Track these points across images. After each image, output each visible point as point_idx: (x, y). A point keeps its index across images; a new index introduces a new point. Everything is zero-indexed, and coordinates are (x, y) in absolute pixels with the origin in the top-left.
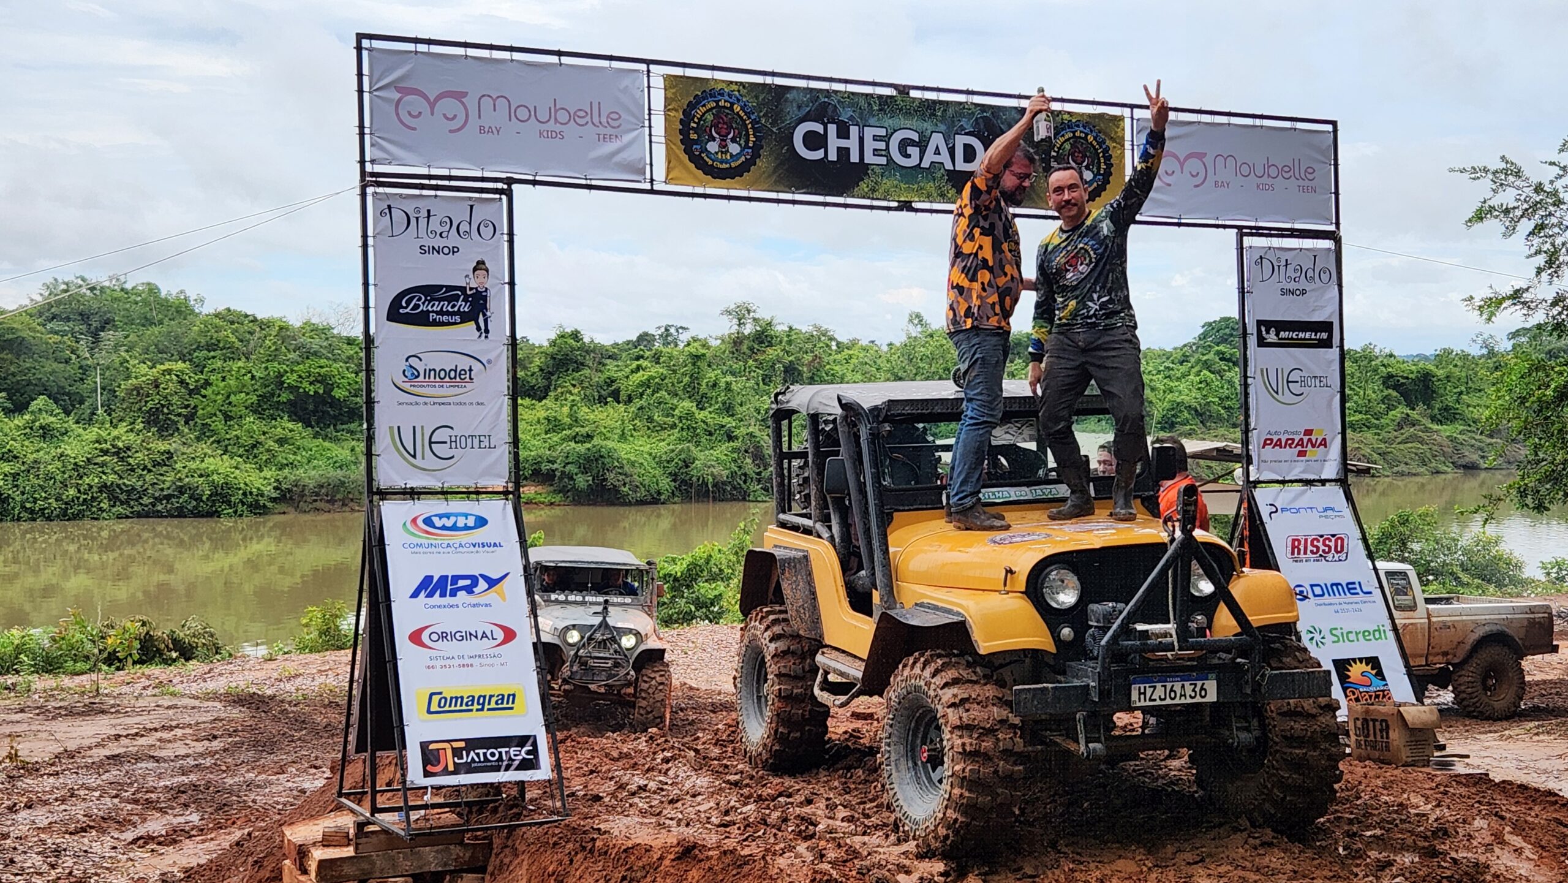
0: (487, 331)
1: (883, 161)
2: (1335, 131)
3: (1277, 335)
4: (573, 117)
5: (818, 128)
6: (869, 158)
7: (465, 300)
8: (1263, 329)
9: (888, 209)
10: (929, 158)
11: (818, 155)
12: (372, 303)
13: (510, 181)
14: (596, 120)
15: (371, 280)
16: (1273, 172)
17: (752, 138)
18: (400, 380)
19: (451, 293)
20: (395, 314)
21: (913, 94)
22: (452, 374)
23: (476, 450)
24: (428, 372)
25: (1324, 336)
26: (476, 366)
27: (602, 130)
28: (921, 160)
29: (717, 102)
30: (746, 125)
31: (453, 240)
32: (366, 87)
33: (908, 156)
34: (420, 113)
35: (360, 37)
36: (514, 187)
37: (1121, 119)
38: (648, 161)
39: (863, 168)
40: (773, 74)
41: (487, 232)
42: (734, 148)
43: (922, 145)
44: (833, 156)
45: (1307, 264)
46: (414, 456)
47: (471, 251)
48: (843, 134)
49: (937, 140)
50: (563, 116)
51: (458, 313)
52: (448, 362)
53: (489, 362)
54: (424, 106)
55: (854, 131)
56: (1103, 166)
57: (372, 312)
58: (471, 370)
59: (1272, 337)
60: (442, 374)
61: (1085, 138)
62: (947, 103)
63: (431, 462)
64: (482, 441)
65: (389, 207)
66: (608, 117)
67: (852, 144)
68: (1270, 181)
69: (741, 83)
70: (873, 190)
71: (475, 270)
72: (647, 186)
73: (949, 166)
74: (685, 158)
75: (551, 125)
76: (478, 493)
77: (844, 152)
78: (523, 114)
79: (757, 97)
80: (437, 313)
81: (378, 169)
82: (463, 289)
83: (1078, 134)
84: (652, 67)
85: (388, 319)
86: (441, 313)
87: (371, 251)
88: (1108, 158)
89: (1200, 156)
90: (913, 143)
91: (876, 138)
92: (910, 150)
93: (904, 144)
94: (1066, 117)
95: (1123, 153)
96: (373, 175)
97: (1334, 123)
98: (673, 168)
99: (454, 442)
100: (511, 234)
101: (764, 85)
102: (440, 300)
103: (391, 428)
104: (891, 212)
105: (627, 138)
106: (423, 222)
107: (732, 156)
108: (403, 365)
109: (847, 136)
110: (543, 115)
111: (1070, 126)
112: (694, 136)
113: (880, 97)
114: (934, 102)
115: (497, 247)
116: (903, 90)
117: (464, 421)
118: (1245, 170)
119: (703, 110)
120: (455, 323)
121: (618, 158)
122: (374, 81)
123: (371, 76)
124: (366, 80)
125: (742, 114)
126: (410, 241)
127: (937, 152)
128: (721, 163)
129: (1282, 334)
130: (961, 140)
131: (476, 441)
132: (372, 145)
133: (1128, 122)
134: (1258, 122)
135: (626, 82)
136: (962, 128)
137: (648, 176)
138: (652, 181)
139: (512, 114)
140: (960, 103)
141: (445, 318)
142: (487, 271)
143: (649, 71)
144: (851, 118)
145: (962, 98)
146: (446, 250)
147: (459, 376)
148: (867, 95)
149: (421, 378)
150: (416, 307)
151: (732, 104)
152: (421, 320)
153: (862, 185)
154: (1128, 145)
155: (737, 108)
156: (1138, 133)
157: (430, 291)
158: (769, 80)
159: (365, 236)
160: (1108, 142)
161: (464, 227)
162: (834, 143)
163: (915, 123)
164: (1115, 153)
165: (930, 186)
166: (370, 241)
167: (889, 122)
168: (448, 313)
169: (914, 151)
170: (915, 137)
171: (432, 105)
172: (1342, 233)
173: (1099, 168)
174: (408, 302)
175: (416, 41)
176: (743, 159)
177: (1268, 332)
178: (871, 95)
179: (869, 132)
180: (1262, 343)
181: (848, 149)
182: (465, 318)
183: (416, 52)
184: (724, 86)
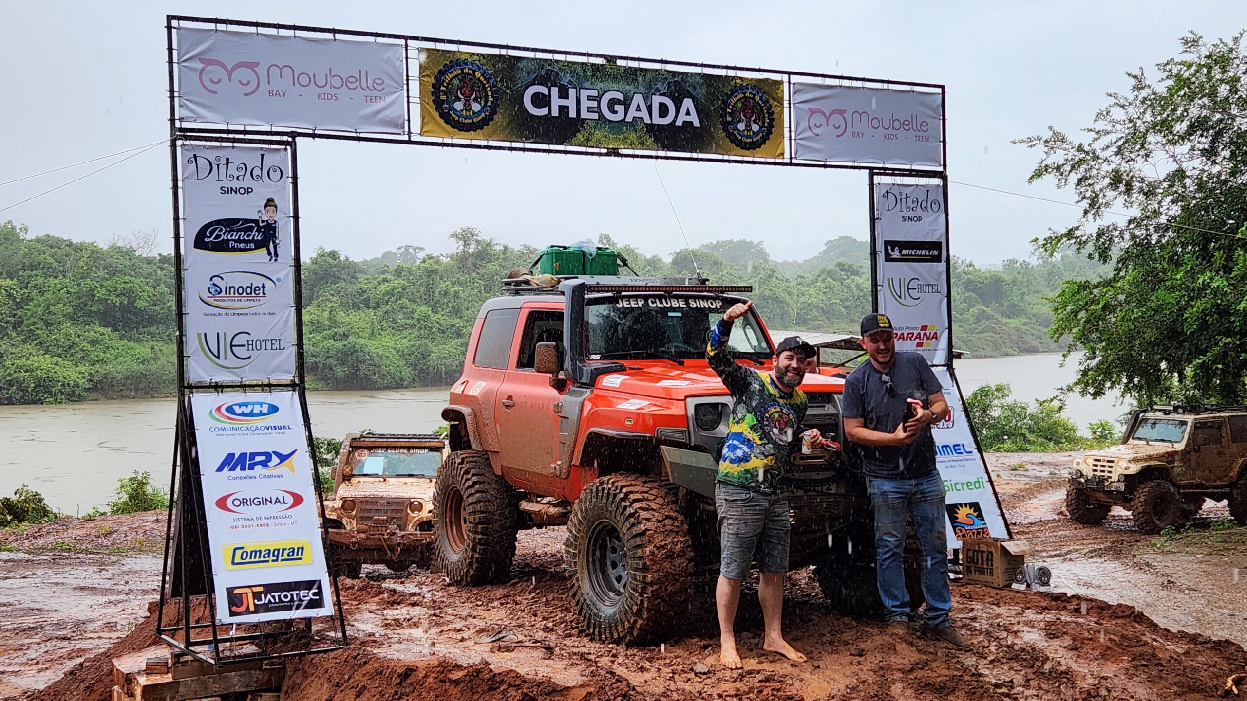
0: (276, 255)
1: (595, 116)
2: (943, 93)
3: (900, 252)
4: (345, 82)
5: (544, 90)
6: (584, 114)
7: (258, 231)
8: (889, 248)
9: (600, 154)
10: (632, 113)
11: (544, 111)
12: (182, 235)
13: (294, 135)
14: (364, 85)
15: (181, 216)
16: (897, 125)
17: (490, 99)
18: (205, 295)
19: (246, 225)
20: (200, 242)
21: (620, 63)
22: (249, 290)
23: (269, 351)
24: (228, 289)
25: (936, 253)
26: (268, 284)
27: (368, 93)
28: (626, 115)
29: (462, 70)
30: (485, 88)
31: (247, 182)
32: (175, 59)
33: (616, 112)
34: (220, 80)
35: (170, 18)
36: (298, 139)
37: (781, 83)
38: (406, 118)
39: (579, 122)
40: (507, 47)
41: (275, 176)
42: (476, 107)
43: (627, 104)
44: (555, 113)
45: (922, 197)
46: (218, 357)
47: (263, 190)
48: (564, 95)
49: (638, 99)
50: (337, 82)
51: (252, 241)
52: (245, 281)
53: (278, 280)
54: (224, 75)
55: (572, 92)
56: (767, 120)
57: (182, 241)
58: (263, 287)
59: (896, 254)
60: (241, 291)
61: (753, 99)
62: (646, 70)
63: (231, 361)
64: (274, 344)
65: (195, 156)
66: (374, 82)
67: (571, 103)
68: (894, 132)
69: (482, 54)
70: (588, 140)
71: (266, 206)
72: (406, 138)
73: (648, 121)
74: (436, 115)
75: (327, 89)
76: (270, 386)
77: (564, 109)
78: (304, 80)
79: (494, 66)
80: (235, 241)
81: (185, 125)
82: (256, 222)
83: (747, 95)
84: (409, 42)
85: (195, 247)
86: (239, 241)
87: (180, 191)
88: (771, 114)
89: (841, 112)
90: (619, 102)
91: (590, 98)
92: (617, 107)
93: (612, 103)
94: (738, 81)
95: (782, 112)
96: (181, 130)
97: (942, 87)
98: (427, 123)
99: (251, 345)
100: (295, 177)
101: (500, 56)
102: (238, 231)
103: (199, 335)
104: (603, 158)
105: (389, 99)
106: (223, 168)
107: (474, 113)
108: (209, 284)
109: (567, 97)
110: (321, 81)
111: (742, 88)
112: (444, 98)
113: (593, 65)
114: (636, 69)
115: (284, 187)
116: (611, 59)
117: (260, 328)
118: (875, 123)
119: (451, 76)
120: (250, 249)
121: (381, 116)
122: (182, 53)
123: (179, 50)
124: (175, 53)
125: (482, 79)
126: (212, 184)
127: (638, 109)
128: (466, 118)
129: (904, 252)
130: (657, 100)
131: (269, 344)
132: (180, 106)
133: (786, 85)
134: (885, 86)
135: (389, 54)
136: (657, 90)
137: (406, 129)
138: (409, 133)
139: (296, 80)
140: (657, 70)
141: (242, 246)
142: (276, 207)
143: (407, 46)
144: (570, 82)
145: (657, 66)
146: (242, 191)
147: (253, 292)
148: (582, 64)
149: (223, 294)
150: (218, 236)
151: (474, 71)
152: (222, 247)
153: (579, 136)
154: (786, 103)
155: (478, 75)
156: (794, 94)
157: (229, 224)
158: (504, 52)
159: (175, 180)
160: (771, 101)
161: (257, 172)
162: (556, 102)
163: (620, 86)
164: (776, 110)
165: (633, 136)
166: (180, 184)
167: (600, 85)
168: (244, 241)
169: (620, 108)
170: (621, 97)
171: (230, 73)
172: (948, 173)
173: (764, 122)
174: (212, 233)
175: (217, 21)
176: (483, 115)
177: (893, 250)
178: (586, 64)
179: (584, 93)
180: (888, 258)
181: (567, 107)
182: (259, 245)
183: (216, 30)
184: (468, 56)
